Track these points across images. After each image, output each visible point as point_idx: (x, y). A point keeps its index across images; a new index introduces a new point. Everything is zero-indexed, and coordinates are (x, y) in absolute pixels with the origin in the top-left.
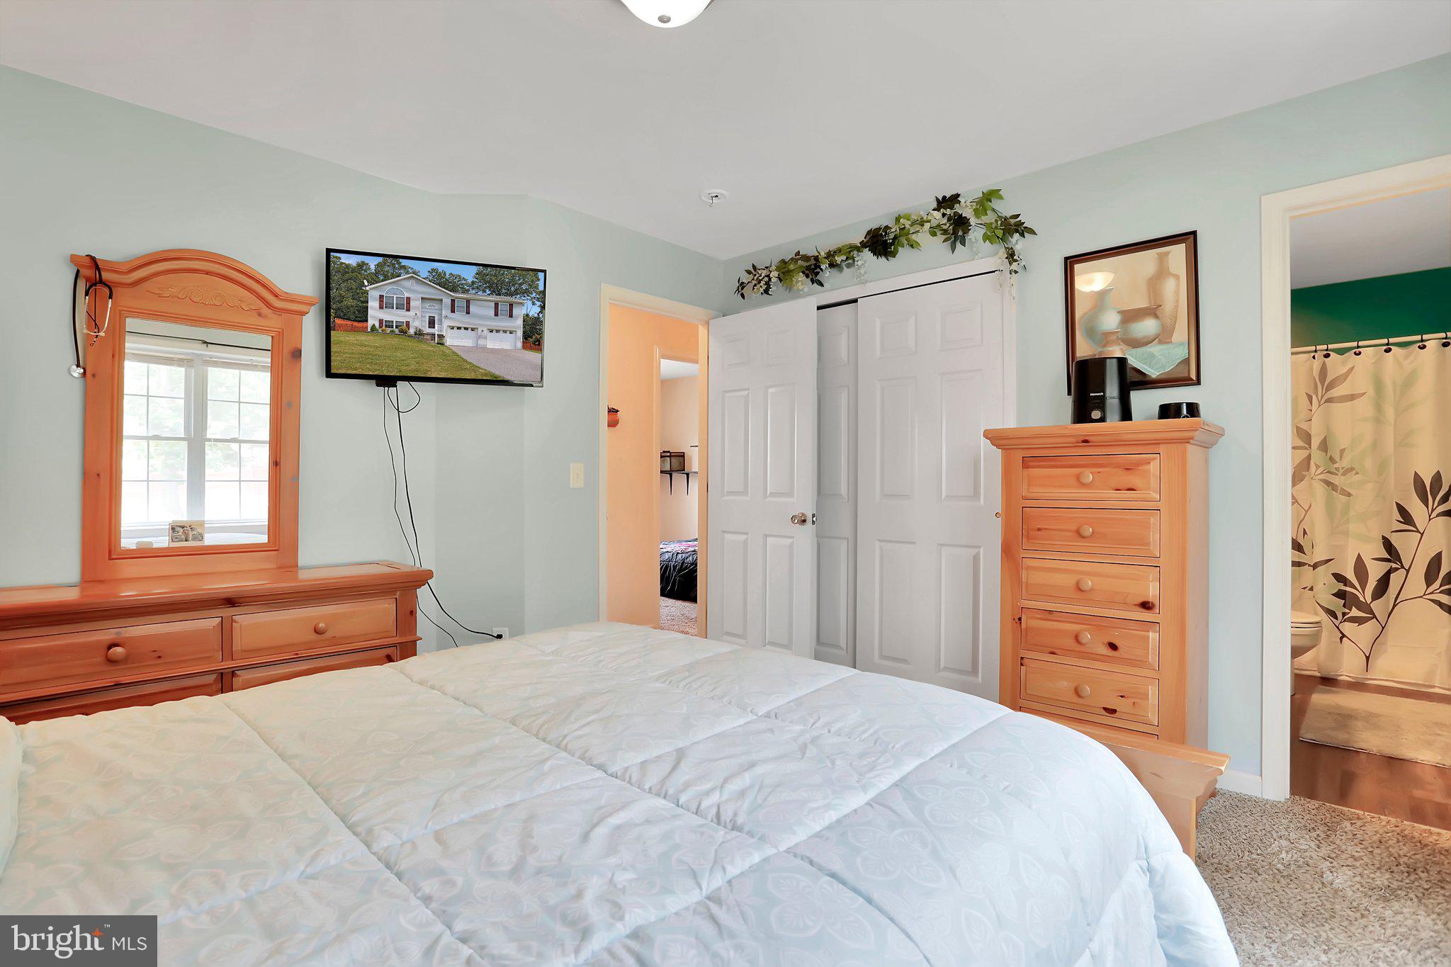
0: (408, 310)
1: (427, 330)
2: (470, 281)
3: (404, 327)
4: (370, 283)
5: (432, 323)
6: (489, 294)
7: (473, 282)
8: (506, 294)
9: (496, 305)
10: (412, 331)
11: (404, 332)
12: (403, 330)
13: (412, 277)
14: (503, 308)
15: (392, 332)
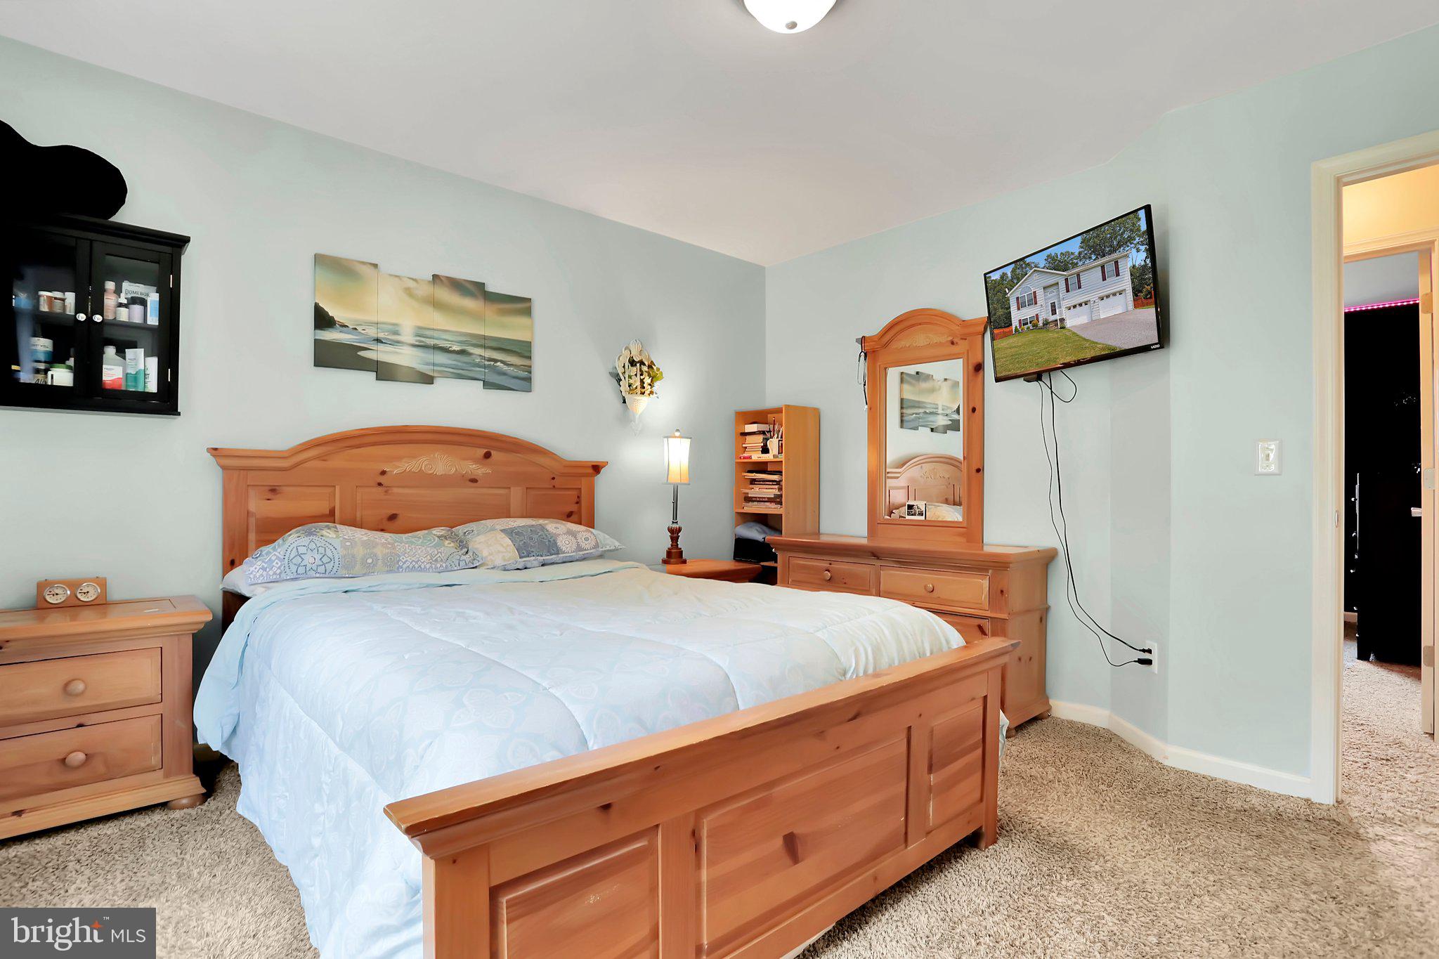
0: (1036, 303)
1: (1052, 318)
2: (1077, 254)
3: (1035, 321)
4: (1010, 290)
5: (1054, 312)
6: (1095, 260)
7: (1080, 253)
8: (1110, 253)
9: (1103, 267)
10: (1041, 324)
11: (1035, 326)
12: (1033, 324)
13: (1035, 271)
14: (1110, 268)
15: (1028, 328)
